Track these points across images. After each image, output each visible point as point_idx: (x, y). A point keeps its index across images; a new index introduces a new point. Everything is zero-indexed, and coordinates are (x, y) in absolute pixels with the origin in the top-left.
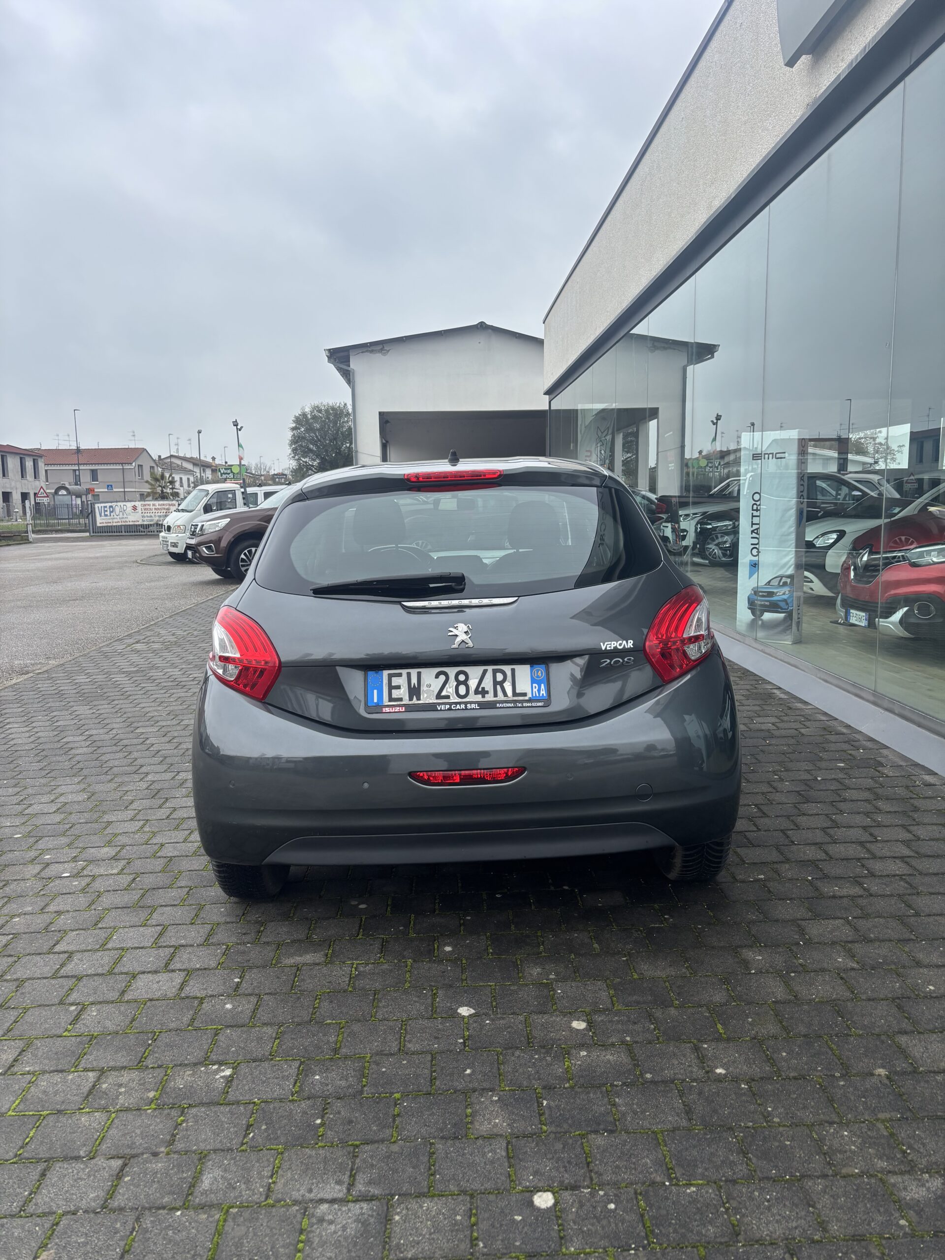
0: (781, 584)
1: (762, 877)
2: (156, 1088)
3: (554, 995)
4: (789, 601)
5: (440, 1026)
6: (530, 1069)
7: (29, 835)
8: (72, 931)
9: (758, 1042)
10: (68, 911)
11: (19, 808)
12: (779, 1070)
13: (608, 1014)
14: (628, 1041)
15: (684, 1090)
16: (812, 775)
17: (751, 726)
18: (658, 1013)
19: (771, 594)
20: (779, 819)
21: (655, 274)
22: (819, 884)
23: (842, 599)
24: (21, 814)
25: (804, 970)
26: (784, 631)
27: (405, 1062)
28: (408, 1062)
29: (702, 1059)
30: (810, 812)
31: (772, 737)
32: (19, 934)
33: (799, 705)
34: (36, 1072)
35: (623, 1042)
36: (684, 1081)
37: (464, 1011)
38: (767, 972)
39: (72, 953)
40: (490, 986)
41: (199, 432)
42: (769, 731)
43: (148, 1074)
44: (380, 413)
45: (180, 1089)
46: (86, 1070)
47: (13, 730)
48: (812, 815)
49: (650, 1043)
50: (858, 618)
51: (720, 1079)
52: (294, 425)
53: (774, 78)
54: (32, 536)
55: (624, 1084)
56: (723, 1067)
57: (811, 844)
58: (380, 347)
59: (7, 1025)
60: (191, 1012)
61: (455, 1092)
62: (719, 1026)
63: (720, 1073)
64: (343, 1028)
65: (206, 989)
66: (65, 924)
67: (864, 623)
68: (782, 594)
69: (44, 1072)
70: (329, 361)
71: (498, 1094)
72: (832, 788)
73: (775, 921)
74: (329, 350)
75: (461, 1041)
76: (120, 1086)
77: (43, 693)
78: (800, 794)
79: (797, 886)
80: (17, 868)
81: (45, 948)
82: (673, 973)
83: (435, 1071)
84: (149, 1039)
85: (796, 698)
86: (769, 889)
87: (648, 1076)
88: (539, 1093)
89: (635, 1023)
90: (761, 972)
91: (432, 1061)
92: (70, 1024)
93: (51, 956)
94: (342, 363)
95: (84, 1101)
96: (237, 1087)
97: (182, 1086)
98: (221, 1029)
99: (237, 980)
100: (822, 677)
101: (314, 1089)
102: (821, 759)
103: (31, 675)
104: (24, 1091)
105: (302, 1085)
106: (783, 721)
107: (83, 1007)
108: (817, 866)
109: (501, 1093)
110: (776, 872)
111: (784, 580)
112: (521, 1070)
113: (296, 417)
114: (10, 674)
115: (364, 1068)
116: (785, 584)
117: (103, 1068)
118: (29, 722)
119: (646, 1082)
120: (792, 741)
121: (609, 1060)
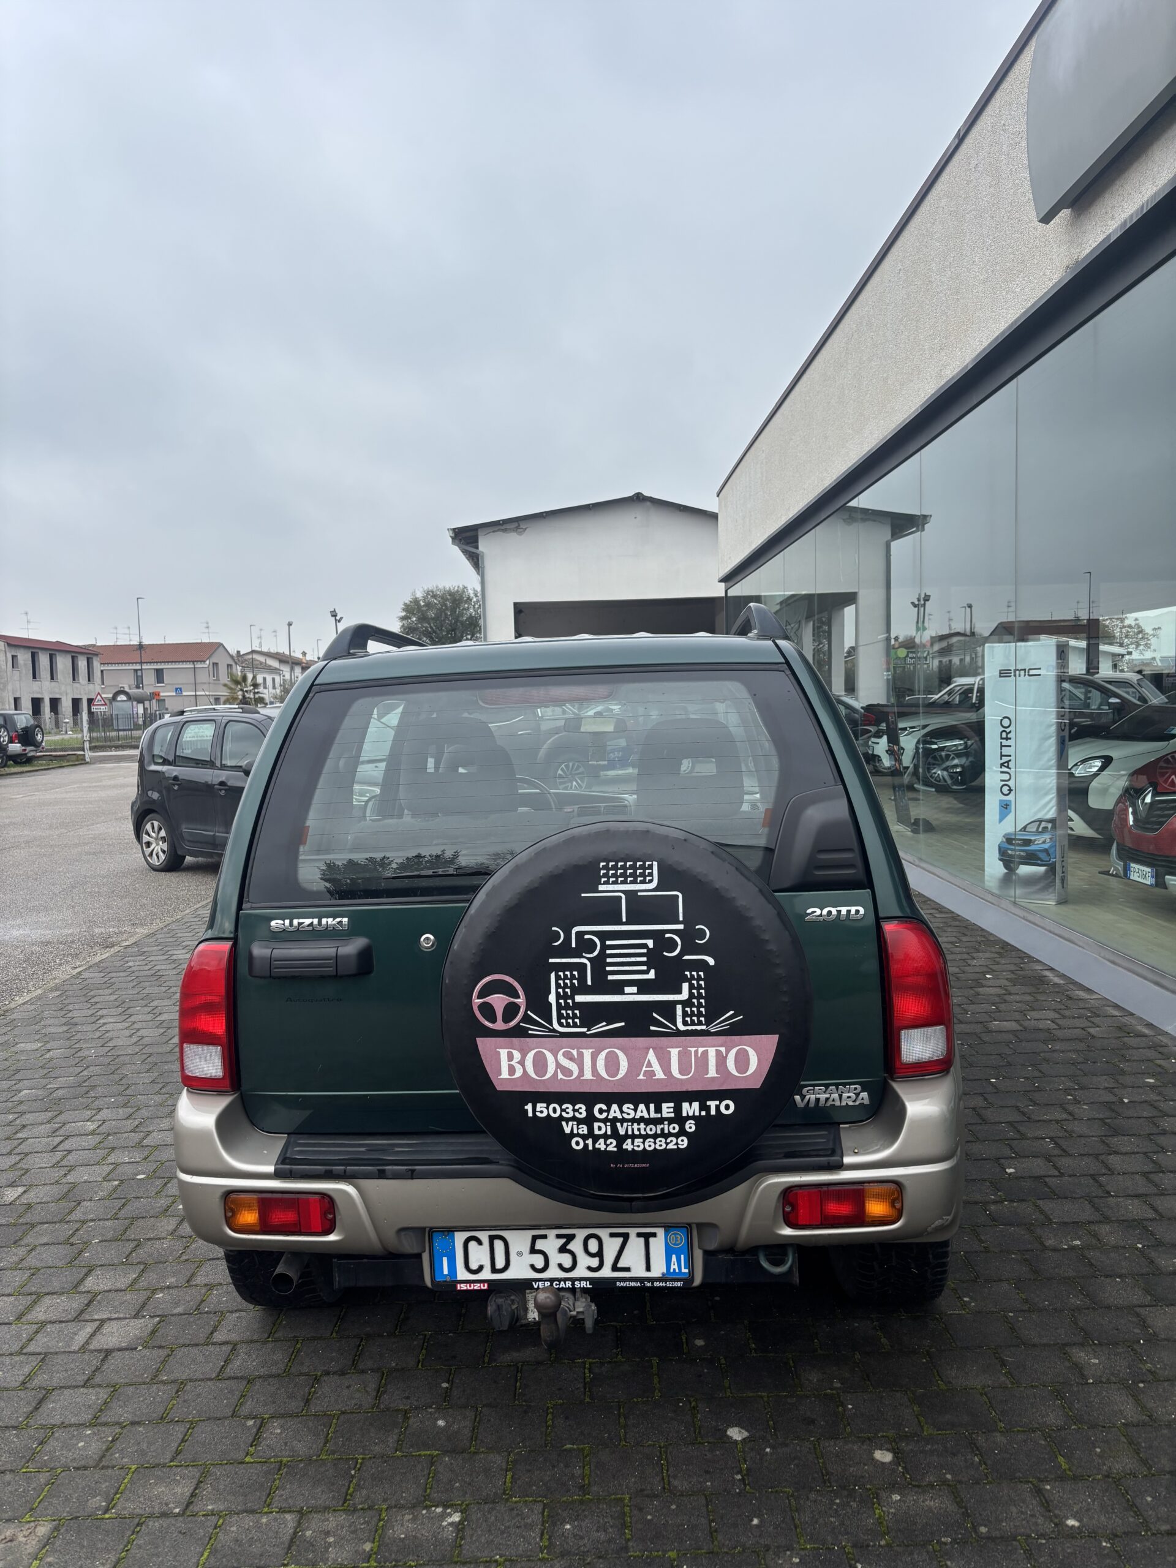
0: (1040, 830)
1: (1078, 1242)
2: (371, 1538)
3: (844, 1411)
4: (1051, 851)
5: (709, 1456)
6: (832, 1519)
7: (153, 1176)
8: (232, 1312)
9: (1114, 1481)
10: (221, 1284)
11: (136, 1137)
12: (1147, 1522)
13: (918, 1441)
14: (949, 1481)
15: (1030, 1550)
16: (1115, 1095)
17: (1026, 1023)
18: (981, 1440)
19: (1028, 842)
20: (1085, 1158)
21: (868, 449)
22: (1153, 1254)
23: (1118, 850)
24: (139, 1145)
25: (1154, 1378)
26: (1045, 889)
27: (674, 1507)
28: (677, 1507)
29: (1046, 1505)
30: (1124, 1150)
31: (1055, 1039)
32: (166, 1316)
33: (1081, 994)
34: (221, 1512)
35: (945, 1482)
36: (1029, 1536)
37: (736, 1434)
38: (1109, 1382)
39: (235, 1345)
40: (762, 1397)
41: (290, 624)
42: (1048, 1030)
43: (359, 1517)
44: (516, 604)
45: (402, 1540)
46: (282, 1511)
47: (108, 1027)
48: (1126, 1153)
49: (977, 1483)
50: (1141, 874)
51: (1072, 1534)
52: (403, 614)
53: (1022, 233)
54: (89, 755)
55: (954, 1541)
56: (1075, 1517)
57: (1132, 1196)
58: (515, 525)
59: (174, 1445)
60: (396, 1431)
61: (744, 1551)
62: (1061, 1459)
63: (1073, 1526)
64: (587, 1455)
65: (408, 1398)
66: (220, 1302)
67: (1149, 881)
68: (1042, 842)
69: (231, 1513)
70: (454, 543)
71: (797, 1554)
72: (1145, 1114)
73: (1105, 1308)
74: (454, 530)
75: (739, 1477)
76: (328, 1533)
77: (136, 974)
78: (1106, 1124)
79: (1126, 1258)
80: (150, 1222)
81: (202, 1337)
82: (990, 1383)
83: (713, 1521)
84: (350, 1469)
85: (1075, 983)
86: (1089, 1261)
87: (983, 1530)
88: (849, 1553)
89: (954, 1455)
90: (1101, 1382)
91: (707, 1506)
92: (251, 1446)
93: (211, 1348)
94: (468, 544)
95: (287, 1554)
96: (471, 1538)
97: (403, 1536)
98: (436, 1456)
99: (445, 1385)
100: (1107, 956)
101: (567, 1543)
102: (1123, 1072)
103: (117, 948)
104: (210, 1539)
105: (550, 1537)
106: (1064, 1017)
107: (262, 1423)
108: (1145, 1228)
109: (802, 1553)
110: (1095, 1235)
111: (1043, 824)
112: (821, 1521)
113: (405, 604)
114: (92, 948)
115: (624, 1514)
116: (1045, 828)
117: (302, 1508)
118: (126, 1013)
119: (980, 1537)
120: (1081, 1046)
121: (930, 1510)
